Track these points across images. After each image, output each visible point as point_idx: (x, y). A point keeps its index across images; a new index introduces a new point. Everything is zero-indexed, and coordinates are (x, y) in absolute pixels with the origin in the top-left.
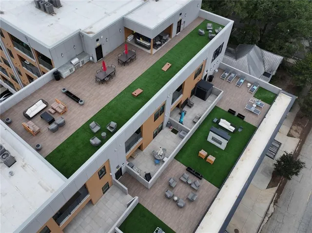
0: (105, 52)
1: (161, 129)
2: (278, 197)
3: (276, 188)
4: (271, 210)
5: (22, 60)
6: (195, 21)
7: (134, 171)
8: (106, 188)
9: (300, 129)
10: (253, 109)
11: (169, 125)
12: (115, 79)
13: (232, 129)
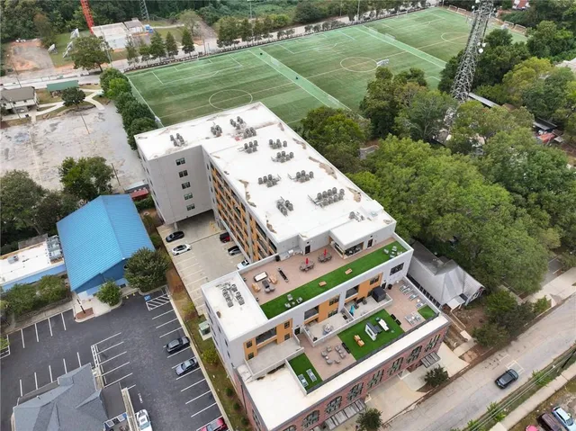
0: (311, 250)
1: (336, 312)
2: (423, 401)
3: (425, 394)
4: (412, 407)
5: (258, 237)
6: (388, 239)
7: (308, 333)
8: (287, 337)
9: (475, 356)
10: (410, 320)
11: (343, 312)
12: (312, 271)
13: (386, 328)
